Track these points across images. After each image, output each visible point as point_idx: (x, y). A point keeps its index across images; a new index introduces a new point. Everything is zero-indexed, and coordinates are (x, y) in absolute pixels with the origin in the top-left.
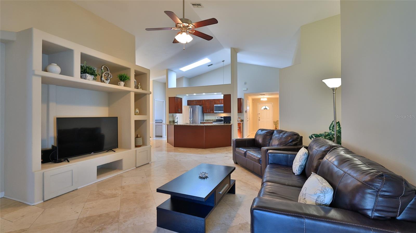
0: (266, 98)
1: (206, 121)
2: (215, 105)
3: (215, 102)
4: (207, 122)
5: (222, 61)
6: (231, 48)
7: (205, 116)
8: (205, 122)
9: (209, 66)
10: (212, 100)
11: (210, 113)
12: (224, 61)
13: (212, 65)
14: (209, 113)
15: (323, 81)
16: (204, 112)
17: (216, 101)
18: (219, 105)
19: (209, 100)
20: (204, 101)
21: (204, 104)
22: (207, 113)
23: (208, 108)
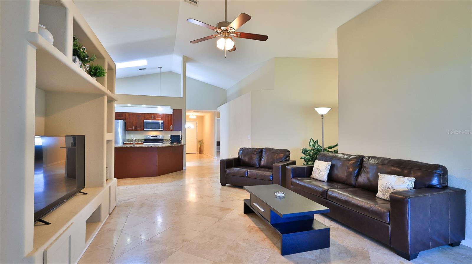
0: (195, 115)
1: (128, 140)
2: (145, 121)
3: (144, 117)
4: (129, 142)
5: (159, 68)
6: (183, 56)
7: (126, 135)
8: (127, 142)
9: (140, 70)
10: (140, 114)
11: (137, 130)
12: (161, 67)
13: (145, 69)
14: (135, 130)
15: (315, 109)
16: (127, 128)
17: (146, 116)
18: (150, 121)
19: (136, 114)
20: (127, 115)
21: (127, 119)
22: (132, 130)
23: (134, 124)
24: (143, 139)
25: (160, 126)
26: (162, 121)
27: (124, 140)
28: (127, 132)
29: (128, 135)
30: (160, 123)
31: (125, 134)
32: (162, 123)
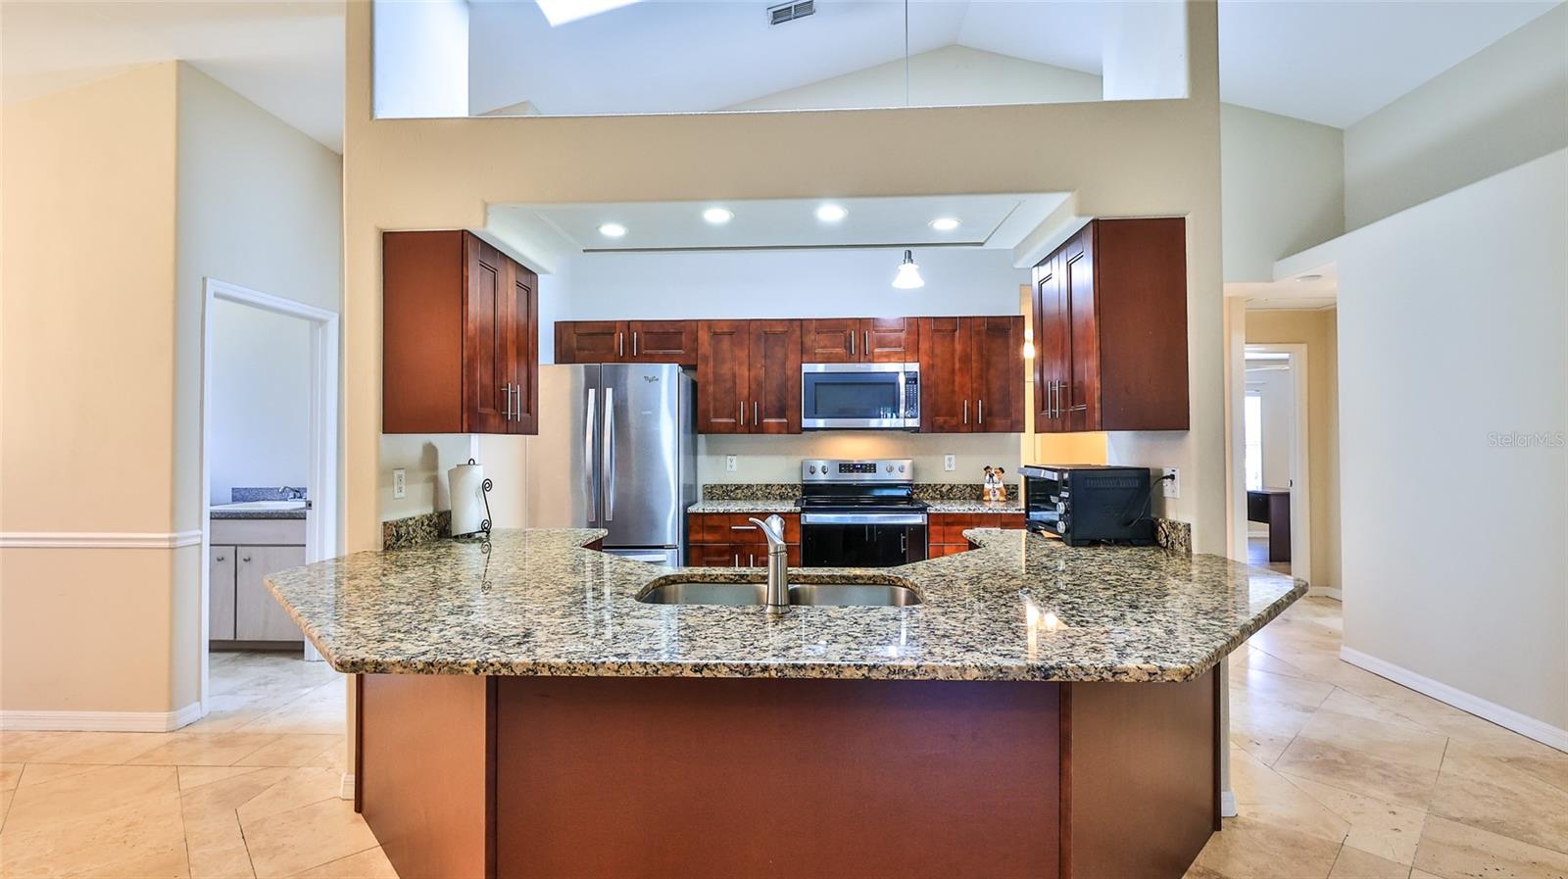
1: (711, 495)
2: (807, 368)
3: (803, 344)
10: (780, 329)
11: (761, 429)
14: (750, 427)
17: (813, 336)
18: (838, 368)
20: (704, 336)
21: (706, 359)
22: (733, 429)
23: (746, 392)
24: (794, 487)
25: (903, 397)
26: (914, 367)
27: (689, 494)
28: (708, 441)
29: (714, 459)
30: (902, 380)
31: (695, 453)
32: (911, 380)
